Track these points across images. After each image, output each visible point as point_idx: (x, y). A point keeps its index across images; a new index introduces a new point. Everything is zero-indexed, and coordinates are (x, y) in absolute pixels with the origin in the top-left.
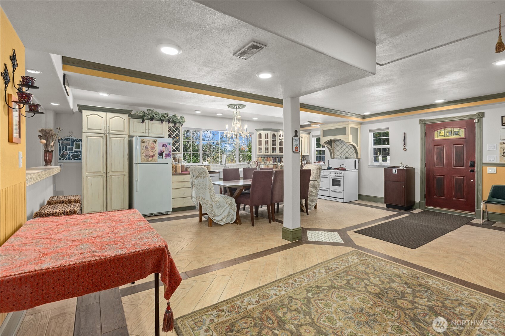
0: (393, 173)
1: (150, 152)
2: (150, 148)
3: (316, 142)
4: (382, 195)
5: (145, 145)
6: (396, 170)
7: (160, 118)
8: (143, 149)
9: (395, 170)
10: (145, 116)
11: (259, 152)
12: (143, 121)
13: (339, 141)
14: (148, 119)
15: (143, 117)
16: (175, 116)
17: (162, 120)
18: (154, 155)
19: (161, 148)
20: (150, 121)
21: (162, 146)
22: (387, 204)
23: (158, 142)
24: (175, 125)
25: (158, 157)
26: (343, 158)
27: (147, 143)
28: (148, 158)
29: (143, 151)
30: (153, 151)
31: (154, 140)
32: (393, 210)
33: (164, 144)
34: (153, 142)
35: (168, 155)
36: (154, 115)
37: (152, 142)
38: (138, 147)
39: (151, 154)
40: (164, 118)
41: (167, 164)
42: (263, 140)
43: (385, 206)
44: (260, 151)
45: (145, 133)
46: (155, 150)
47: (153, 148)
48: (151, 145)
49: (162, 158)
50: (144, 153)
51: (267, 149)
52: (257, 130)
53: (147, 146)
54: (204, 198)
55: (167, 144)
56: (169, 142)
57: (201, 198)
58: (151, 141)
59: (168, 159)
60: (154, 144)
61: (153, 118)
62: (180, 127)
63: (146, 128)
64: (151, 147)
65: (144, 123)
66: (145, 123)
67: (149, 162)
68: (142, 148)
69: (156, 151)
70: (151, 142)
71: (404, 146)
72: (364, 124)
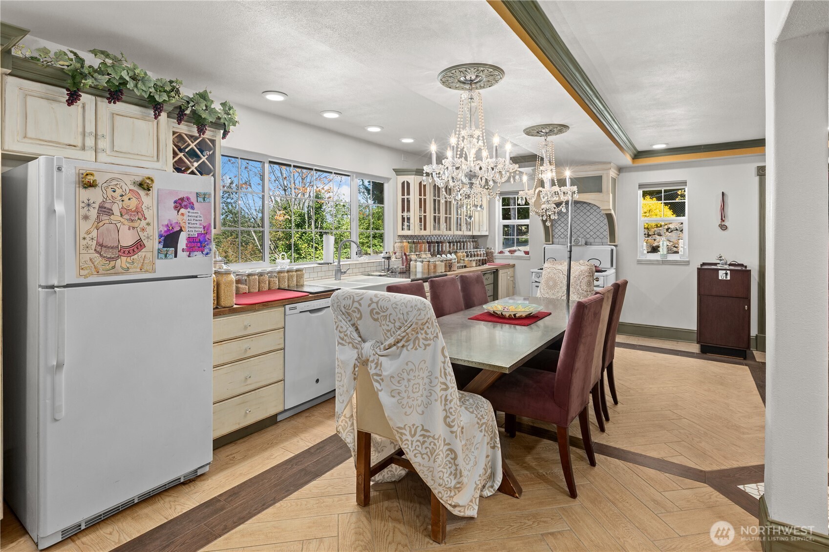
0: (720, 278)
1: (124, 230)
2: (124, 211)
3: (501, 207)
4: (694, 327)
5: (99, 200)
6: (729, 272)
7: (151, 98)
8: (86, 218)
9: (724, 272)
10: (84, 76)
11: (403, 229)
12: (73, 98)
13: (585, 205)
14: (96, 92)
15: (73, 77)
16: (203, 96)
17: (159, 104)
18: (139, 245)
19: (170, 216)
20: (103, 104)
21: (176, 207)
22: (701, 345)
23: (155, 187)
24: (201, 131)
25: (159, 251)
26: (580, 244)
27: (110, 191)
28: (110, 259)
29: (85, 226)
30: (136, 224)
31: (139, 179)
32: (719, 358)
33: (182, 199)
34: (136, 189)
35: (197, 244)
36: (127, 78)
37: (132, 187)
38: (59, 208)
39: (127, 239)
40: (165, 97)
41: (196, 277)
42: (414, 197)
43: (695, 348)
44: (405, 227)
45: (83, 148)
46: (143, 223)
47: (137, 214)
48: (126, 198)
49: (176, 256)
50: (94, 234)
51: (423, 221)
52: (398, 172)
53: (107, 205)
54: (423, 429)
55: (193, 199)
56: (201, 190)
57: (410, 431)
58: (129, 183)
59: (198, 256)
60: (139, 198)
61: (121, 91)
62: (213, 142)
63: (88, 130)
64: (128, 211)
65: (77, 107)
66: (80, 110)
67: (116, 274)
68: (83, 212)
69: (148, 224)
70: (124, 187)
71: (723, 220)
72: (626, 172)
